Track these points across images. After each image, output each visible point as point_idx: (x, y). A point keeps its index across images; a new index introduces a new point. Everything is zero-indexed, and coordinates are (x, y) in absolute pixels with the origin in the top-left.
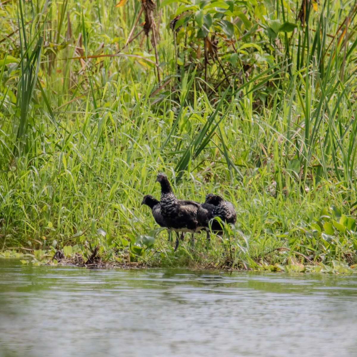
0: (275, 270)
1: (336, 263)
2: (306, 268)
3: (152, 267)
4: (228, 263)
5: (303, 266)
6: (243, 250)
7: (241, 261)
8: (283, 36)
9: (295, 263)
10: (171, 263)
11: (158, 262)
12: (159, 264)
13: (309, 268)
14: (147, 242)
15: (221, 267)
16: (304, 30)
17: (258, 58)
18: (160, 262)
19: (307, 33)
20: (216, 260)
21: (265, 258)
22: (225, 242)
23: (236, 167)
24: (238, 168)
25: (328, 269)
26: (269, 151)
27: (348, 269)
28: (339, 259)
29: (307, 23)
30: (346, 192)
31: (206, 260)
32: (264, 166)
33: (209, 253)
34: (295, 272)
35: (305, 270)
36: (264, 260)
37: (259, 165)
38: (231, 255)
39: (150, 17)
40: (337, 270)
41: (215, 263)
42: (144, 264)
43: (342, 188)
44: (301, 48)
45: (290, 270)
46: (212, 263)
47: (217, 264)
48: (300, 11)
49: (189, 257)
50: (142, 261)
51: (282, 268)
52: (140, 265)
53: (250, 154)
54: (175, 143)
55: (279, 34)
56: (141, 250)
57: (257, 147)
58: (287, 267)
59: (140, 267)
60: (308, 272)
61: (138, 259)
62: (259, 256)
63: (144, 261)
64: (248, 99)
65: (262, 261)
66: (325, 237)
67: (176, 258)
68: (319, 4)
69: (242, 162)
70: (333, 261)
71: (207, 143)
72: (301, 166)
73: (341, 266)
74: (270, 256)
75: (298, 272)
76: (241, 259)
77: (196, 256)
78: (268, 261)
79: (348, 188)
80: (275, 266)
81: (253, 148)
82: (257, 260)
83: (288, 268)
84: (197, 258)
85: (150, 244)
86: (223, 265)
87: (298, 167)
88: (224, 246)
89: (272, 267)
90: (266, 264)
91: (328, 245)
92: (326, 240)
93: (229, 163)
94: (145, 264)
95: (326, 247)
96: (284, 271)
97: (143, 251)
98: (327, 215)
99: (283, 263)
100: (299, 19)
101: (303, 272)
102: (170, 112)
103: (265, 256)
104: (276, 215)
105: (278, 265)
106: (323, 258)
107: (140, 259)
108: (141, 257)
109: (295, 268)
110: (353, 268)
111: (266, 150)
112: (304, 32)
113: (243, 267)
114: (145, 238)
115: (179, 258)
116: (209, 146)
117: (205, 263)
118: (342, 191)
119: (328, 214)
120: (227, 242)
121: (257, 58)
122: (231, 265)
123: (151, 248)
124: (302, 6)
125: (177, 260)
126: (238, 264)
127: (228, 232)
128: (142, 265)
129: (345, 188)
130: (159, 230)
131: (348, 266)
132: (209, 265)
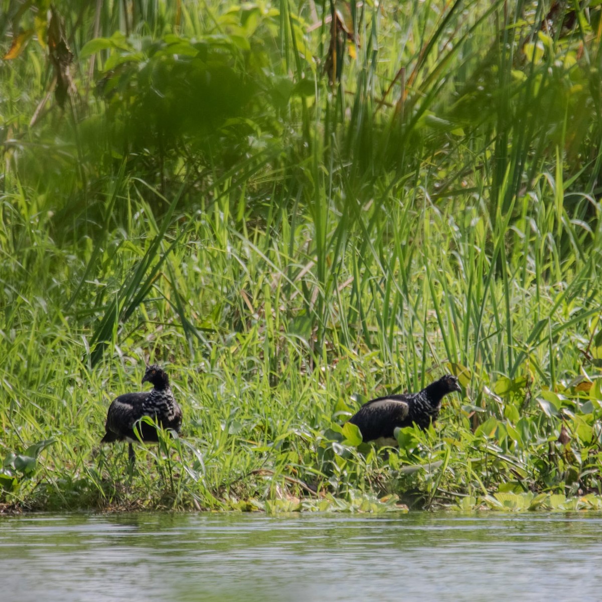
0: (248, 509)
1: (357, 495)
2: (303, 505)
3: (32, 511)
4: (167, 498)
5: (299, 500)
6: (193, 476)
7: (190, 495)
8: (298, 104)
9: (285, 495)
10: (66, 502)
11: (43, 502)
12: (46, 505)
13: (308, 503)
14: (22, 466)
15: (154, 506)
16: (335, 92)
17: (253, 142)
18: (46, 501)
19: (339, 97)
20: (145, 494)
21: (234, 490)
22: (161, 463)
23: (200, 333)
24: (203, 335)
25: (342, 505)
26: (256, 302)
27: (377, 504)
28: (362, 486)
29: (339, 80)
30: (382, 370)
31: (129, 496)
32: (248, 330)
33: (134, 483)
34: (283, 511)
35: (301, 507)
36: (230, 493)
37: (239, 328)
38: (172, 485)
39: (66, 77)
40: (358, 506)
41: (143, 501)
42: (16, 507)
43: (376, 364)
44: (330, 124)
45: (273, 508)
46: (138, 501)
47: (147, 502)
48: (328, 60)
49: (98, 492)
50: (13, 500)
51: (261, 505)
52: (9, 507)
53: (225, 309)
54: (94, 294)
55: (291, 101)
56: (12, 481)
57: (236, 297)
58: (269, 502)
59: (10, 511)
60: (307, 510)
61: (7, 497)
62: (222, 486)
63: (18, 501)
64: (222, 214)
65: (226, 496)
66: (338, 449)
67: (75, 493)
68: (359, 46)
69: (211, 323)
70: (350, 491)
71: (148, 292)
72: (313, 328)
73: (364, 498)
74: (241, 486)
75: (289, 511)
76: (190, 492)
77: (110, 489)
78: (239, 495)
79: (387, 363)
80: (248, 503)
81: (230, 299)
82: (218, 492)
83: (271, 505)
84: (112, 492)
85: (28, 470)
86: (158, 504)
87: (307, 330)
88: (160, 470)
89: (243, 503)
90: (234, 500)
91: (343, 462)
92: (341, 454)
93: (187, 327)
94: (20, 505)
95: (339, 466)
96: (263, 510)
97: (15, 482)
98: (345, 410)
99: (263, 496)
100: (326, 74)
101: (298, 510)
102: (86, 239)
103: (233, 486)
104: (259, 412)
105: (254, 501)
106: (335, 485)
107: (11, 498)
108: (13, 494)
109: (284, 505)
110: (385, 501)
111: (251, 301)
112: (334, 96)
113: (192, 505)
114: (18, 460)
115: (81, 492)
116: (152, 296)
117: (126, 501)
118: (375, 369)
119: (347, 408)
120: (164, 463)
121: (250, 142)
122: (172, 504)
123: (30, 478)
124: (331, 51)
125: (76, 496)
126: (184, 500)
127: (165, 444)
128: (12, 507)
129: (380, 363)
130: (43, 444)
131: (376, 499)
132: (133, 504)
